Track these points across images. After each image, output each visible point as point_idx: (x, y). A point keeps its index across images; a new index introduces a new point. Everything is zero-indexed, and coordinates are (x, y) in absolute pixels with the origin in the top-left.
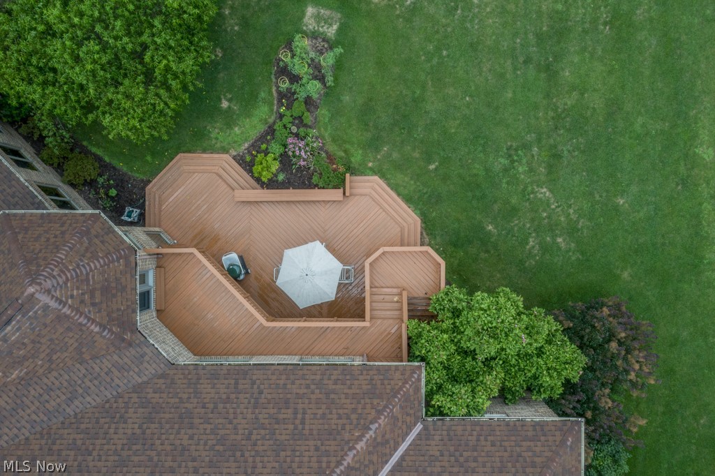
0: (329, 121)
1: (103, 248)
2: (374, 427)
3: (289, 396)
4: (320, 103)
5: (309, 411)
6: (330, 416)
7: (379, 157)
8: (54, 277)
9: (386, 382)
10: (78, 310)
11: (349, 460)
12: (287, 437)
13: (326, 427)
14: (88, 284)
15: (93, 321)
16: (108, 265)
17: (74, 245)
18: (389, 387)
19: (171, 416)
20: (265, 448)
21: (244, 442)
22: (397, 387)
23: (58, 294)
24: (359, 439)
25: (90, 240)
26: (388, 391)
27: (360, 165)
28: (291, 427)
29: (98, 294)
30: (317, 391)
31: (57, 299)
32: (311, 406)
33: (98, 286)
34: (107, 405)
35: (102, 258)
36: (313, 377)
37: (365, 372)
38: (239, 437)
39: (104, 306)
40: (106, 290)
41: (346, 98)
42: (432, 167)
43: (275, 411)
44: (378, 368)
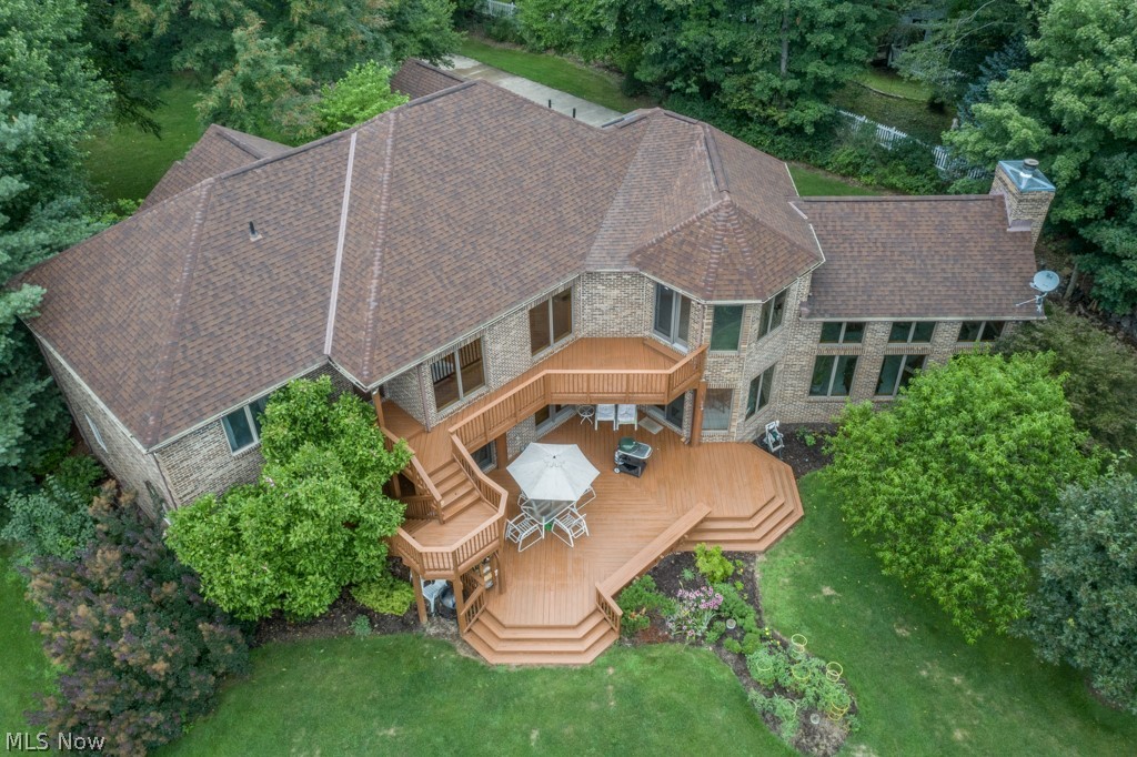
0: (708, 673)
1: (725, 277)
2: (373, 305)
3: (469, 294)
4: (741, 680)
5: (441, 290)
6: (420, 295)
7: (610, 687)
8: (726, 221)
9: (391, 352)
10: (687, 226)
11: (376, 269)
12: (442, 260)
13: (416, 285)
14: (702, 245)
15: (670, 235)
16: (707, 270)
17: (744, 257)
18: (386, 348)
19: (547, 231)
20: (453, 243)
21: (474, 239)
22: (377, 352)
23: (710, 217)
24: (379, 290)
25: (741, 274)
26: (383, 344)
27: (623, 660)
28: (446, 270)
29: (689, 249)
30: (448, 311)
31: (707, 214)
32: (443, 295)
33: (695, 253)
34: (600, 215)
35: (716, 269)
36: (462, 321)
37: (418, 350)
38: (481, 241)
39: (676, 250)
40: (687, 258)
41: (720, 715)
42: (535, 735)
43: (470, 276)
44: (407, 360)
